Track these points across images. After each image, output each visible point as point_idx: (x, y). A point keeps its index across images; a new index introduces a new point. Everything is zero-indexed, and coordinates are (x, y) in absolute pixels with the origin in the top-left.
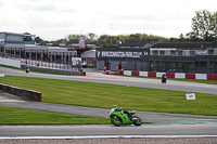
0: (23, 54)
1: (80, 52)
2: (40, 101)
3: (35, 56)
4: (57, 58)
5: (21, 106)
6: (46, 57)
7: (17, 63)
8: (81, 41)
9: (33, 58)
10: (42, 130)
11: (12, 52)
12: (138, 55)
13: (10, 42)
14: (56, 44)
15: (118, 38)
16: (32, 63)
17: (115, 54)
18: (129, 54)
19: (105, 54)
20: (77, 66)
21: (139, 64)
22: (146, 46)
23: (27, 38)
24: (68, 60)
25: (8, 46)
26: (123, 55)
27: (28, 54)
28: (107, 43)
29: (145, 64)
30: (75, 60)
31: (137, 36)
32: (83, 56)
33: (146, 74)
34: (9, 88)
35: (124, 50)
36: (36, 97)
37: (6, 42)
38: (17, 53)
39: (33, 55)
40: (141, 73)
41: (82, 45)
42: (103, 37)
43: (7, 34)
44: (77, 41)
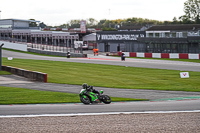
0: (29, 39)
1: (81, 36)
2: (46, 81)
3: (40, 40)
4: (61, 42)
5: (29, 87)
6: (50, 41)
7: (24, 47)
8: (83, 25)
9: (39, 42)
10: (48, 109)
11: (19, 37)
12: (135, 37)
13: (17, 28)
14: (59, 29)
15: (116, 22)
16: (38, 47)
17: (114, 37)
18: (127, 37)
19: (104, 37)
20: (79, 49)
21: (136, 46)
22: (142, 29)
23: (32, 24)
24: (71, 43)
25: (15, 31)
26: (121, 37)
27: (33, 38)
28: (106, 27)
29: (141, 46)
30: (77, 44)
31: (134, 20)
32: (84, 39)
33: (142, 55)
34: (17, 70)
35: (122, 33)
36: (42, 78)
37: (13, 28)
38: (24, 38)
39: (39, 39)
40: (138, 54)
41: (83, 29)
42: (102, 22)
43: (13, 21)
44: (78, 26)
